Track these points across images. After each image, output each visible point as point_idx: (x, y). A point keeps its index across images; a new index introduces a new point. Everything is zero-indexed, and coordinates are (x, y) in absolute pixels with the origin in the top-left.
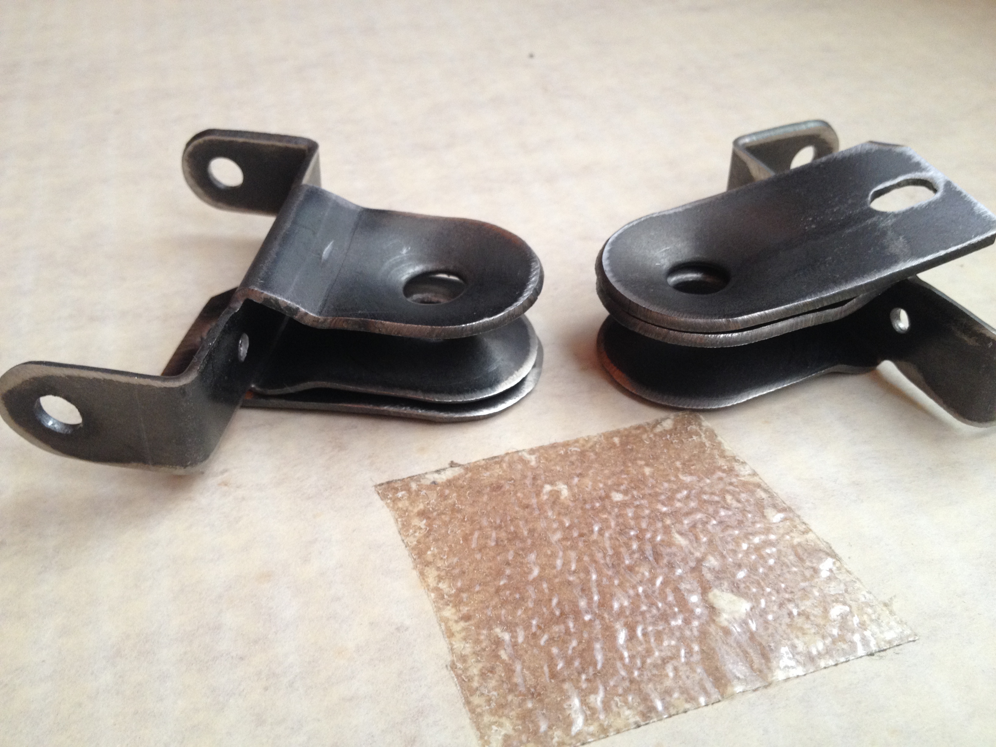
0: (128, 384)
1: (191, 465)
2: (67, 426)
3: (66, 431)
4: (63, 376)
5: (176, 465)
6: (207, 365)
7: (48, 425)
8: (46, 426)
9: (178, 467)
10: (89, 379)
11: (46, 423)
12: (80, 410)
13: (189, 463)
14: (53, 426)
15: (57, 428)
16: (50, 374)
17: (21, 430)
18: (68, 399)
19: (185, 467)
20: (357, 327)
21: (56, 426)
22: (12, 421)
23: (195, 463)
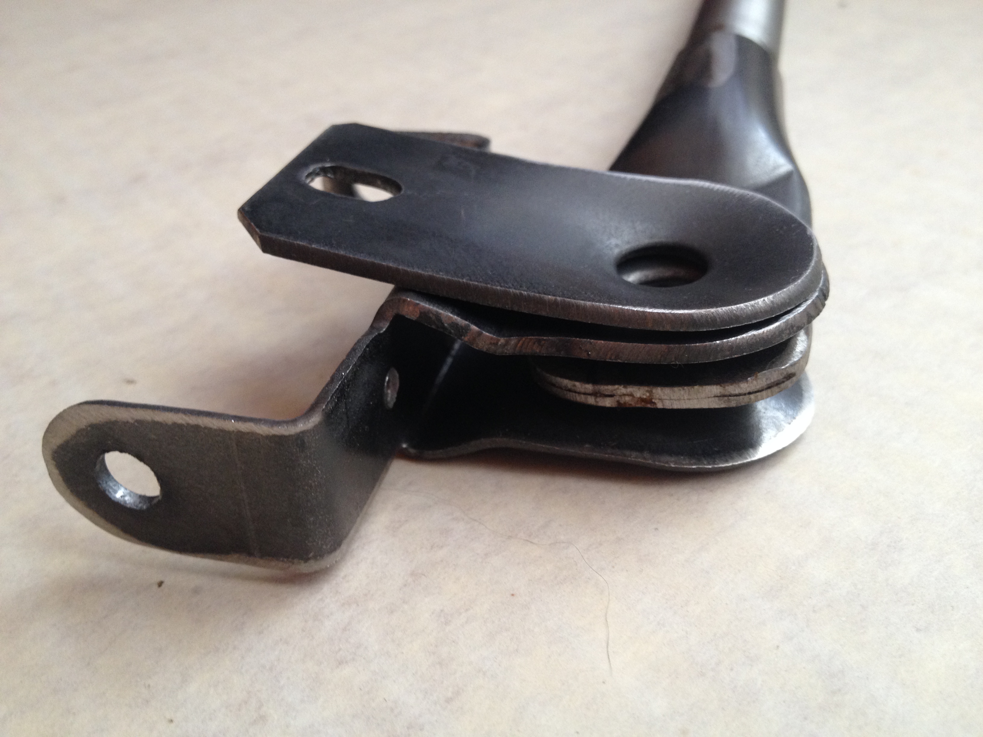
0: (222, 431)
1: (315, 558)
2: (143, 498)
3: (140, 505)
4: (131, 421)
5: (293, 558)
6: (336, 404)
7: (115, 497)
8: (113, 499)
9: (296, 561)
10: (167, 424)
11: (113, 493)
12: (156, 474)
13: (311, 555)
14: (122, 499)
15: (128, 502)
16: (113, 419)
17: (80, 504)
18: (140, 457)
19: (306, 560)
20: (554, 350)
21: (127, 498)
22: (68, 492)
23: (320, 555)
